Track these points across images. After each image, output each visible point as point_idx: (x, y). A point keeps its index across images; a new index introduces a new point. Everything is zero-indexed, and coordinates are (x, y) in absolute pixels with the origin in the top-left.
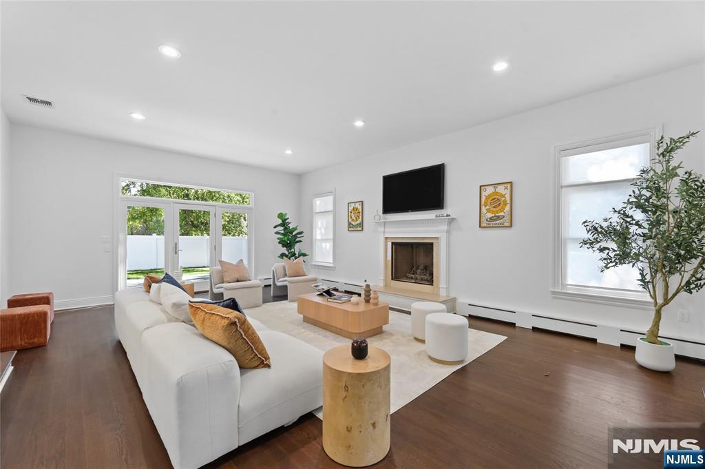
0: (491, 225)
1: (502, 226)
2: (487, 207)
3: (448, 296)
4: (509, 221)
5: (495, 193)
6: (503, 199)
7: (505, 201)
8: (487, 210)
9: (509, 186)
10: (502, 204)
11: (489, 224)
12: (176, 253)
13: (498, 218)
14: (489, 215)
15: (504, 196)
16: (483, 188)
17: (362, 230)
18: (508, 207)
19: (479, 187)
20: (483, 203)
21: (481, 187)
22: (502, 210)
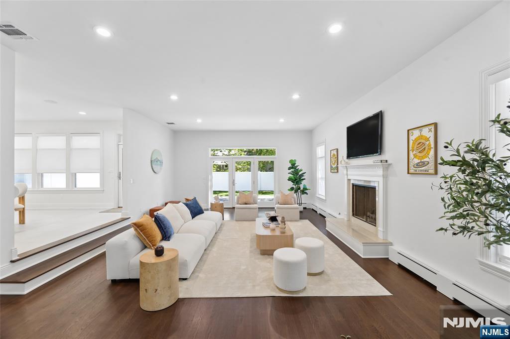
0: (418, 172)
1: (426, 173)
2: (414, 152)
3: (387, 240)
4: (433, 167)
5: (421, 137)
6: (427, 143)
7: (429, 145)
8: (414, 155)
9: (432, 127)
10: (426, 149)
11: (416, 171)
12: (234, 185)
13: (424, 164)
14: (416, 161)
15: (428, 139)
16: (410, 132)
17: (338, 172)
18: (432, 152)
19: (407, 131)
20: (410, 148)
21: (408, 130)
22: (427, 156)
